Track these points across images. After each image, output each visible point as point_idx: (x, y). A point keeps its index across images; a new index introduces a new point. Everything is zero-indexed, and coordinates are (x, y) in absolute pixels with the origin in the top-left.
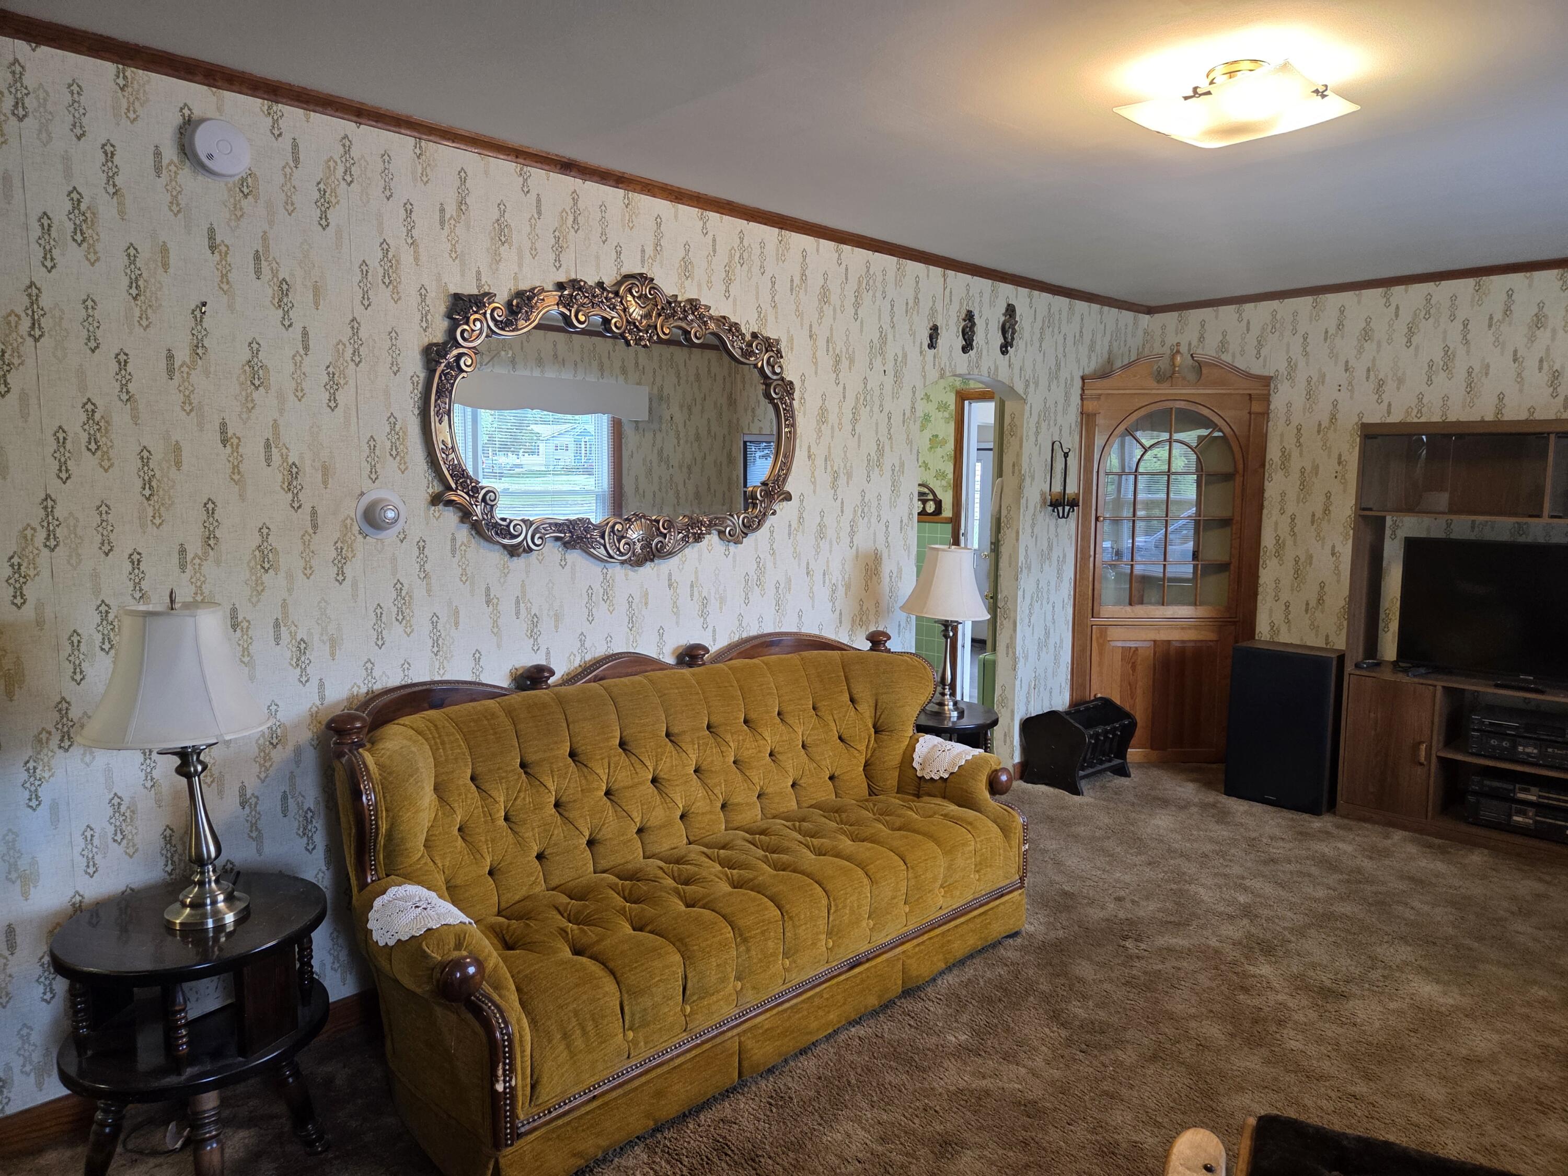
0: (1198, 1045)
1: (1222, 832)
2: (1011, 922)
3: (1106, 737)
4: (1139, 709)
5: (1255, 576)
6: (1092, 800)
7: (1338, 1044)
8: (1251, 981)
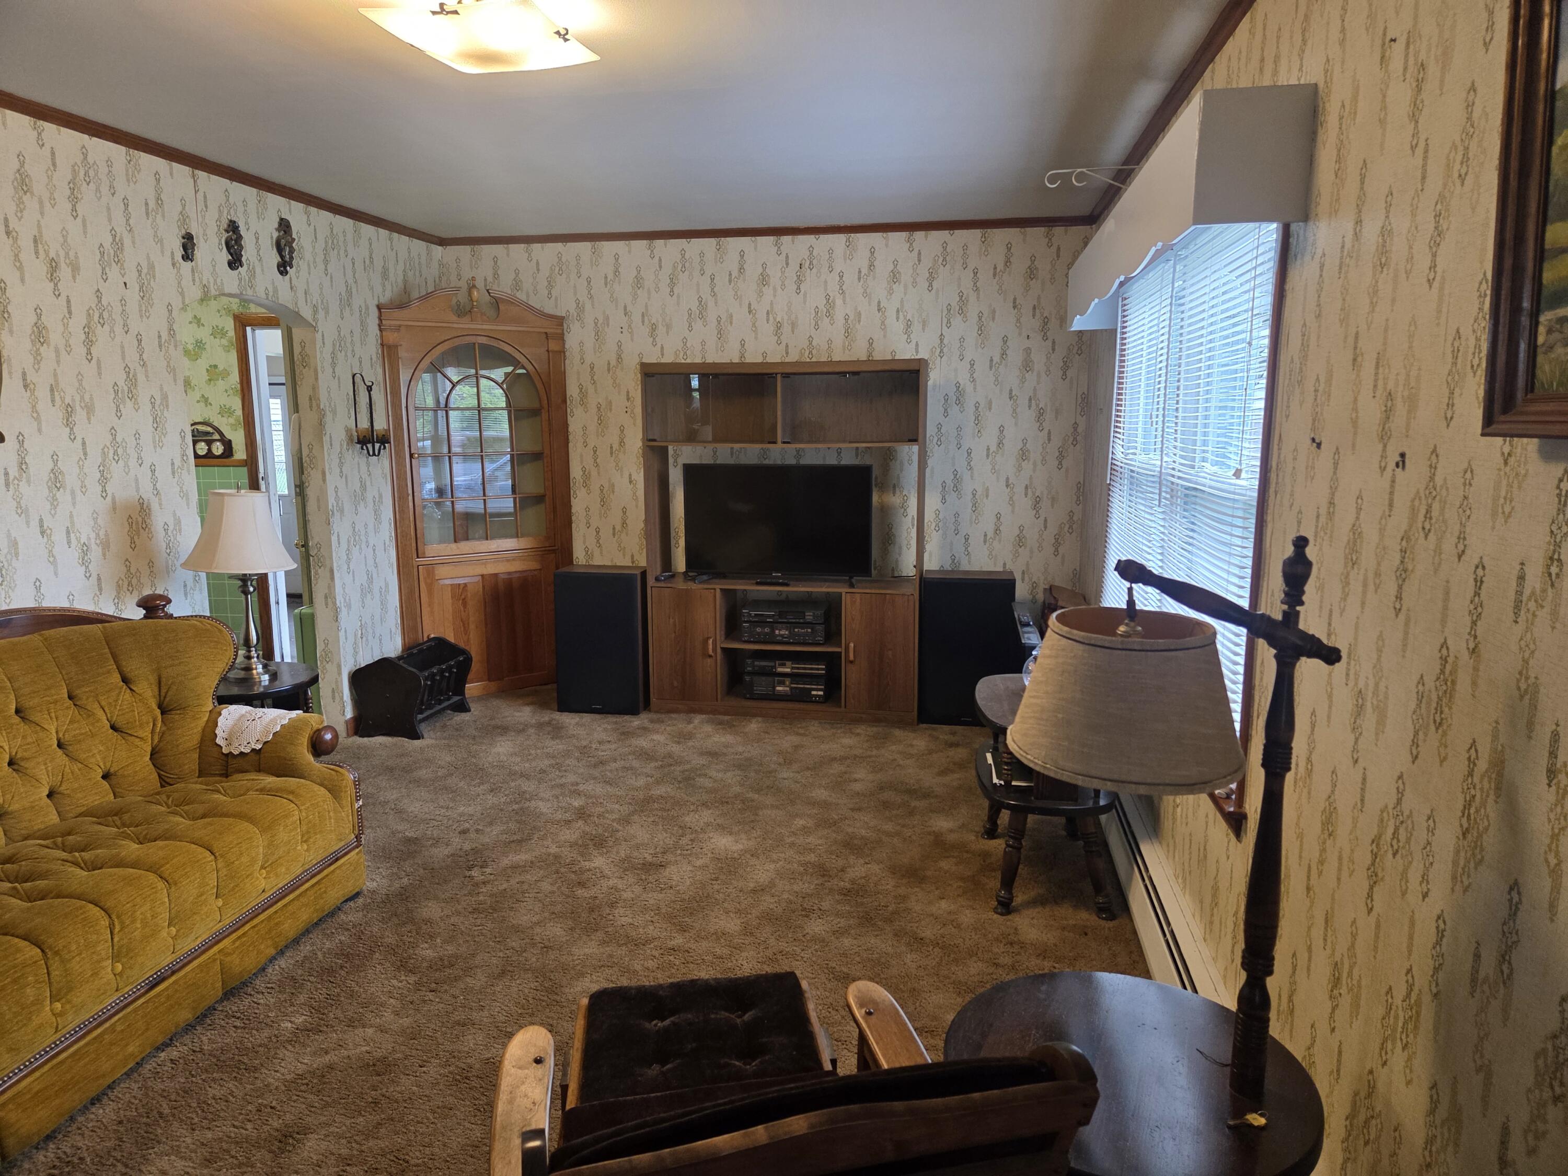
0: (542, 948)
1: (557, 746)
2: (349, 884)
3: (442, 676)
4: (474, 645)
5: (568, 506)
6: (433, 741)
7: (659, 908)
8: (585, 876)
